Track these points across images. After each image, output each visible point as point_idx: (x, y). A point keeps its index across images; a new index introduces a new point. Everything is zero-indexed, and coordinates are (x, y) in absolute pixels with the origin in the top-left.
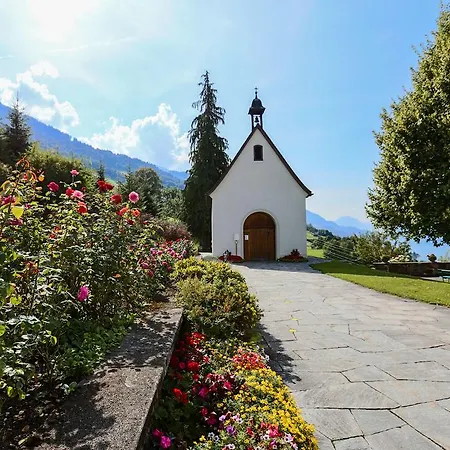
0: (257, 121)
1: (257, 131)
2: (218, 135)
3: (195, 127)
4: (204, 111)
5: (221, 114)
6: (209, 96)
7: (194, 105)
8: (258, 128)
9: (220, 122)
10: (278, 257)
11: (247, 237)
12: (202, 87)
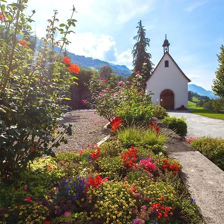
0: (166, 49)
1: (166, 55)
2: (147, 52)
3: (135, 48)
4: (139, 40)
5: (148, 41)
6: (142, 33)
7: (135, 38)
8: (167, 53)
9: (147, 46)
10: (175, 108)
11: (162, 100)
12: (138, 28)
